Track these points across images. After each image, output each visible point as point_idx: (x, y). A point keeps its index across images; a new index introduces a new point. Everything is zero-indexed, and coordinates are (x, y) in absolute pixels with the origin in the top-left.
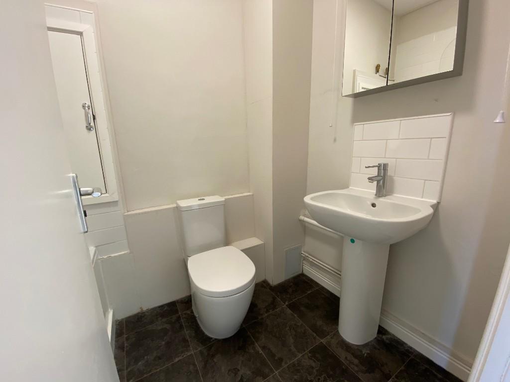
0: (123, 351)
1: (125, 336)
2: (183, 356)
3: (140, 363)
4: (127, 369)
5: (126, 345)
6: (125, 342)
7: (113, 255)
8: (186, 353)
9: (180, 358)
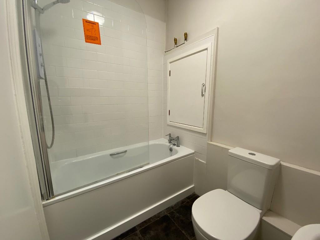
0: (182, 204)
1: (189, 201)
2: (186, 235)
3: (178, 214)
4: (174, 210)
5: (185, 203)
6: (186, 202)
7: (199, 160)
8: (189, 236)
9: (185, 234)
